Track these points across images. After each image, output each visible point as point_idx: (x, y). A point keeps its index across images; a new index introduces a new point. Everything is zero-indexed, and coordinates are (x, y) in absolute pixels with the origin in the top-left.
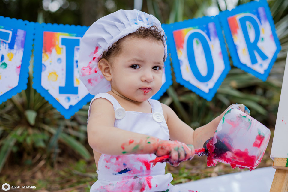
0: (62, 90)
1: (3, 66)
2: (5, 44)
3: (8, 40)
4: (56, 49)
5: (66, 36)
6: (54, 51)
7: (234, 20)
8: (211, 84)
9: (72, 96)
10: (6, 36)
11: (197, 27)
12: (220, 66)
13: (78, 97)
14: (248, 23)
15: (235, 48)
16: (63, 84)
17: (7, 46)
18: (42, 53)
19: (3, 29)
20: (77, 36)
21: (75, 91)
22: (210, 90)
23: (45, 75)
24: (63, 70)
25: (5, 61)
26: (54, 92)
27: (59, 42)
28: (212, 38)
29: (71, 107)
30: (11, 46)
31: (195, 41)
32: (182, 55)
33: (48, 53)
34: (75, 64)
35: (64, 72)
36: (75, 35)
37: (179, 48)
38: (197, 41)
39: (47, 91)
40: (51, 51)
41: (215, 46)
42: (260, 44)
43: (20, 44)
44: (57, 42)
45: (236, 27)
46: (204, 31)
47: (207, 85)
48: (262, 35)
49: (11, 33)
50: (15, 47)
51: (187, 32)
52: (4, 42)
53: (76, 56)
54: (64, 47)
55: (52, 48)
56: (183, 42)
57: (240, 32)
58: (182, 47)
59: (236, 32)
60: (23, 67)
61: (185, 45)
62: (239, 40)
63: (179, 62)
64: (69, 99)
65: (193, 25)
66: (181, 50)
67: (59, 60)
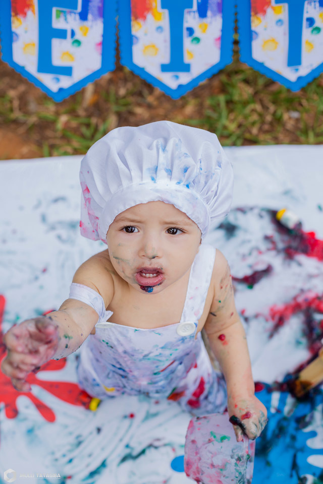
0: (165, 68)
1: (76, 44)
2: (73, 15)
3: (76, 8)
4: (154, 16)
6: (149, 16)
9: (181, 74)
13: (191, 75)
16: (166, 60)
17: (78, 17)
18: (130, 21)
21: (187, 68)
23: (137, 49)
24: (165, 41)
25: (77, 37)
26: (153, 70)
27: (157, 5)
29: (181, 86)
30: (83, 16)
33: (140, 20)
34: (185, 33)
35: (168, 44)
39: (143, 69)
40: (144, 18)
43: (96, 12)
44: (154, 4)
50: (90, 17)
52: (71, 12)
53: (187, 22)
54: (166, 12)
55: (145, 13)
60: (106, 43)
64: (177, 77)
67: (160, 29)
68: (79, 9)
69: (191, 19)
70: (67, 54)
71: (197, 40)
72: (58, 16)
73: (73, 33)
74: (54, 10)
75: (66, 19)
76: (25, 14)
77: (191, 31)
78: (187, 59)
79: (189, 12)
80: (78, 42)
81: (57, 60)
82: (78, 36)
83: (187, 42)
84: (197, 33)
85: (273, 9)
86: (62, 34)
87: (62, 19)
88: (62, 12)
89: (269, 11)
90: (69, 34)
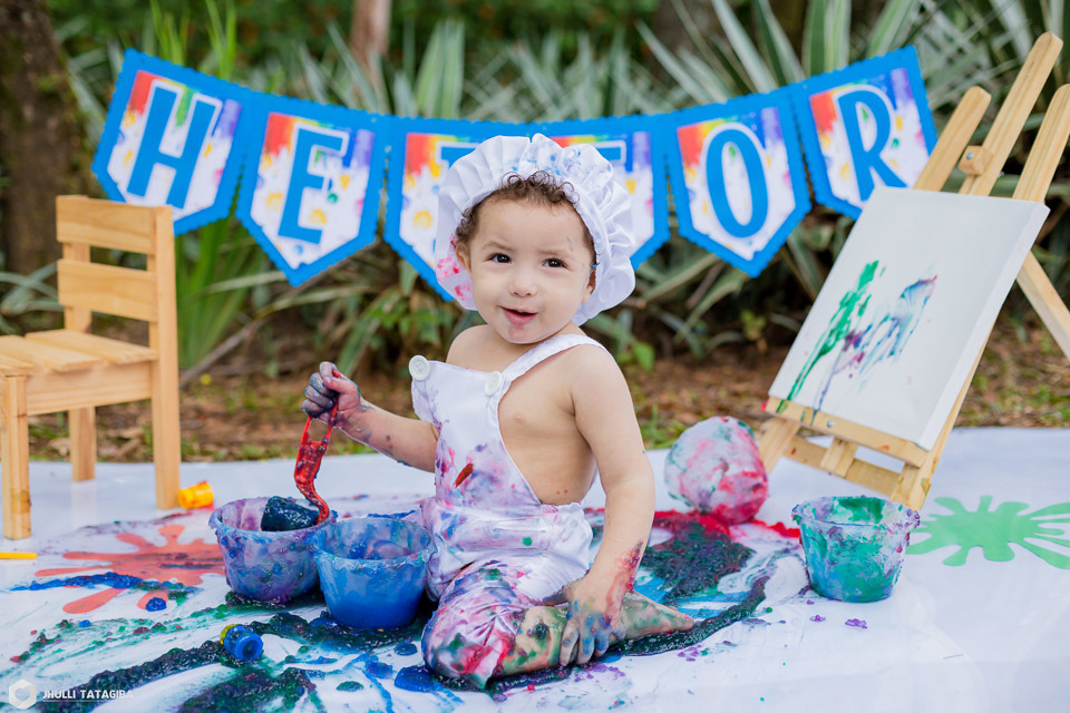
1: (332, 199)
2: (335, 159)
3: (339, 148)
4: (431, 169)
5: (451, 142)
6: (425, 170)
7: (826, 100)
8: (760, 241)
10: (336, 143)
11: (735, 118)
12: (783, 202)
14: (860, 107)
15: (823, 163)
17: (340, 162)
18: (402, 173)
19: (334, 128)
20: (472, 141)
22: (756, 254)
23: (407, 217)
26: (423, 250)
27: (435, 154)
28: (768, 142)
30: (346, 162)
31: (727, 149)
32: (696, 179)
33: (414, 175)
36: (467, 139)
37: (689, 163)
38: (731, 148)
39: (410, 248)
40: (419, 172)
41: (776, 160)
42: (887, 155)
43: (362, 157)
44: (431, 154)
45: (831, 116)
46: (749, 126)
47: (751, 243)
48: (894, 133)
49: (345, 136)
50: (354, 163)
51: (710, 130)
52: (332, 155)
54: (445, 164)
55: (421, 165)
56: (698, 150)
57: (839, 127)
58: (697, 161)
59: (828, 127)
60: (368, 203)
61: (703, 158)
62: (835, 147)
63: (686, 195)
65: (723, 114)
66: (694, 167)
68: (343, 151)
70: (319, 213)
72: (316, 160)
73: (330, 185)
74: (314, 149)
75: (325, 165)
76: (277, 152)
80: (334, 197)
81: (306, 220)
82: (336, 189)
86: (317, 182)
87: (320, 164)
88: (323, 153)
90: (325, 184)
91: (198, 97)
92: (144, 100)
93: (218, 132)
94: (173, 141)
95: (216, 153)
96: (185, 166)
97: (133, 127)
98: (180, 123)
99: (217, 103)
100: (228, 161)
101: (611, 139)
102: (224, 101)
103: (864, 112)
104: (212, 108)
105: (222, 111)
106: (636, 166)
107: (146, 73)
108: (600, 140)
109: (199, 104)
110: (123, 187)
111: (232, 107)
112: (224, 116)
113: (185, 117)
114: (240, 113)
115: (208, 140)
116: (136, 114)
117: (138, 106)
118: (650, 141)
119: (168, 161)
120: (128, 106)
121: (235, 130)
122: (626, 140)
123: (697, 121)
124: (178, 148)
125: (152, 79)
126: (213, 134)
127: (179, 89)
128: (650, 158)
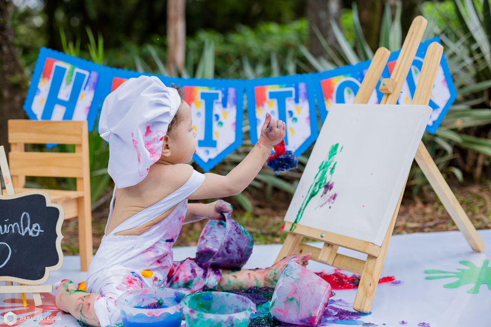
0: (201, 144)
4: (196, 104)
5: (206, 90)
6: (193, 104)
9: (211, 150)
11: (349, 75)
13: (217, 150)
14: (413, 68)
16: (202, 137)
20: (216, 89)
21: (213, 144)
24: (202, 124)
27: (198, 96)
29: (210, 160)
31: (346, 90)
32: (331, 106)
34: (214, 118)
35: (203, 126)
36: (214, 88)
37: (327, 98)
38: (348, 90)
44: (196, 97)
46: (357, 79)
51: (337, 81)
53: (215, 110)
54: (203, 102)
55: (191, 102)
56: (332, 91)
58: (331, 97)
61: (334, 95)
64: (208, 152)
65: (343, 73)
66: (330, 100)
67: (199, 114)
69: (217, 109)
71: (221, 124)
77: (217, 117)
78: (214, 138)
79: (217, 103)
83: (215, 124)
84: (221, 119)
85: (268, 103)
89: (266, 104)
91: (77, 70)
92: (50, 72)
93: (87, 88)
94: (64, 93)
95: (86, 98)
96: (70, 106)
97: (44, 86)
98: (68, 84)
99: (87, 73)
100: (92, 102)
101: (287, 87)
102: (90, 72)
103: (415, 70)
104: (84, 75)
105: (89, 77)
106: (300, 100)
107: (50, 59)
108: (281, 87)
109: (78, 74)
110: (39, 116)
111: (94, 75)
112: (90, 79)
113: (71, 81)
114: (98, 78)
115: (82, 92)
116: (46, 80)
117: (46, 75)
118: (307, 88)
119: (62, 103)
120: (42, 76)
121: (96, 87)
122: (294, 87)
123: (330, 77)
124: (67, 96)
125: (53, 62)
126: (85, 89)
127: (67, 66)
128: (307, 96)
